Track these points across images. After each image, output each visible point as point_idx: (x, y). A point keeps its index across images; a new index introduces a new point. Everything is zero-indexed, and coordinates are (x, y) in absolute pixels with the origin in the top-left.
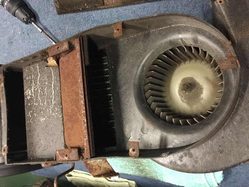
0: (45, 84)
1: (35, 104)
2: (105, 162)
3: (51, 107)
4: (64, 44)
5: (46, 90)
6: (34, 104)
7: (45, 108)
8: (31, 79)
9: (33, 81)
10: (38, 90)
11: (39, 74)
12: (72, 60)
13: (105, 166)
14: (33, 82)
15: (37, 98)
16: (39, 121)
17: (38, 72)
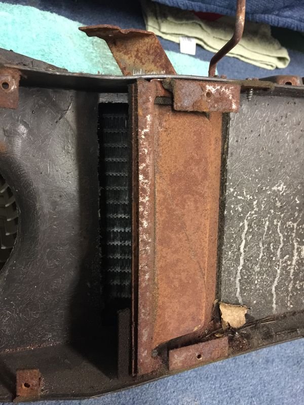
0: (261, 266)
1: (295, 225)
2: (125, 68)
3: (252, 214)
4: (180, 364)
5: (261, 255)
6: (298, 225)
7: (270, 213)
8: (295, 280)
9: (292, 277)
10: (281, 254)
11: (274, 289)
12: (170, 323)
13: (126, 57)
14: (291, 274)
15: (287, 237)
16: (290, 185)
17: (275, 296)
